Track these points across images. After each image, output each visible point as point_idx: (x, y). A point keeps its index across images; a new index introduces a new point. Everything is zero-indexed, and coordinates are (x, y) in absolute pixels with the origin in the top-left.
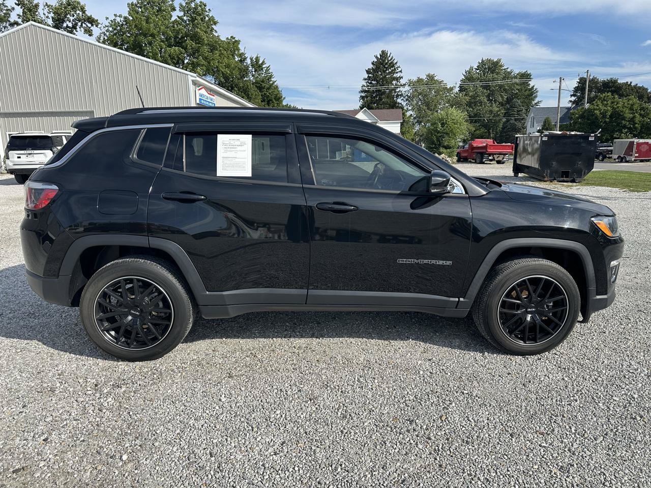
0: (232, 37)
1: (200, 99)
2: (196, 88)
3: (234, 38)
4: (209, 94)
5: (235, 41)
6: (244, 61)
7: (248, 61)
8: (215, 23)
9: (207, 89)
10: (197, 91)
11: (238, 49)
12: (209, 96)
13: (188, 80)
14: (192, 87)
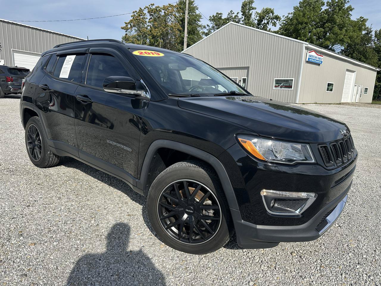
0: (361, 17)
1: (309, 58)
2: (308, 51)
3: (363, 18)
4: (318, 55)
5: (364, 19)
6: (369, 33)
7: (373, 33)
8: (351, 10)
9: (316, 51)
10: (308, 53)
11: (365, 25)
12: (317, 56)
13: (303, 47)
14: (304, 51)
